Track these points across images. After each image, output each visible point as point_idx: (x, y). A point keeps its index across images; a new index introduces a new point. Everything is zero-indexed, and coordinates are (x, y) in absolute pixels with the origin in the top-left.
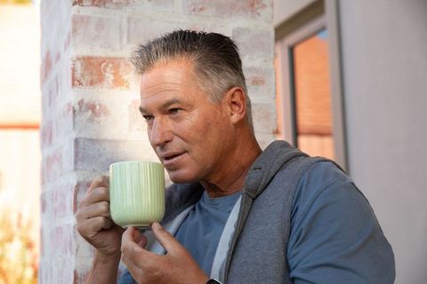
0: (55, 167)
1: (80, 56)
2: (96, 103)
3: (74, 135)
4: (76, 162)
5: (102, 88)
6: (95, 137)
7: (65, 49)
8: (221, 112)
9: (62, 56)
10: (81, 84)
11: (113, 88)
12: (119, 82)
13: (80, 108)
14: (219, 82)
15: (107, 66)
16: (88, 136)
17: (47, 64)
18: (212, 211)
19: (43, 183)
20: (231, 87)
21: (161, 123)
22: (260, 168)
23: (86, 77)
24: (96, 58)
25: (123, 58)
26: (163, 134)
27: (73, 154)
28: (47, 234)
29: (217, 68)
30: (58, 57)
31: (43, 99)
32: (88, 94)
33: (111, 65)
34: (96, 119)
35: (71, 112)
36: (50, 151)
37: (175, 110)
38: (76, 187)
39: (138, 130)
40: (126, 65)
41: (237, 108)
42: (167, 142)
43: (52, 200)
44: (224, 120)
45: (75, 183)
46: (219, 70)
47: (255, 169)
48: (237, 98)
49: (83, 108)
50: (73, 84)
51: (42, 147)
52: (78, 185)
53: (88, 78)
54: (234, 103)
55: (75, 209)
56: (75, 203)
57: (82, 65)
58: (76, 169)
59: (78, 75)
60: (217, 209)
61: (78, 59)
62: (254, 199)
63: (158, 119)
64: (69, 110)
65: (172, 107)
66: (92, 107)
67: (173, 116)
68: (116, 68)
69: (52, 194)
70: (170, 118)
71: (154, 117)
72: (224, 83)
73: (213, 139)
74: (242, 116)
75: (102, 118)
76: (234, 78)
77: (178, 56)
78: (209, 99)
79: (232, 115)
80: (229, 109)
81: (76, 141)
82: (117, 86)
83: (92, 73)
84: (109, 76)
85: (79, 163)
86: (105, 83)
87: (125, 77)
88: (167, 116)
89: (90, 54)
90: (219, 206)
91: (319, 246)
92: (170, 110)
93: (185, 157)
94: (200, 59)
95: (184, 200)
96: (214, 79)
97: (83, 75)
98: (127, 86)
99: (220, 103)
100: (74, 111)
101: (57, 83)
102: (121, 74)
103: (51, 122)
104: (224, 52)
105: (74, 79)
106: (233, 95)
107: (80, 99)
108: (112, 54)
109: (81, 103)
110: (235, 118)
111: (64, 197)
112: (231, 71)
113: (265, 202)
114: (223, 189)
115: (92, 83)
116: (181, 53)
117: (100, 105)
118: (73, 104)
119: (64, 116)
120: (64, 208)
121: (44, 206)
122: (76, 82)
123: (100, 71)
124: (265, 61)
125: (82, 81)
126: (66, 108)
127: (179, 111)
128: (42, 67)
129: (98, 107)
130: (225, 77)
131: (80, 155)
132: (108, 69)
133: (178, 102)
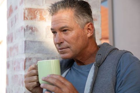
0: (14, 51)
1: (27, 8)
2: (33, 27)
3: (24, 39)
4: (25, 50)
5: (35, 21)
6: (32, 40)
7: (20, 5)
8: (84, 32)
9: (18, 8)
10: (27, 19)
11: (39, 21)
12: (42, 19)
13: (27, 28)
14: (83, 20)
15: (37, 12)
16: (30, 40)
17: (10, 11)
18: (80, 71)
19: (8, 57)
20: (88, 22)
21: (60, 35)
22: (101, 55)
23: (29, 16)
24: (33, 9)
25: (43, 9)
26: (60, 40)
27: (24, 47)
28: (10, 77)
29: (83, 14)
30: (16, 8)
31: (8, 24)
32: (30, 23)
33: (39, 12)
34: (33, 33)
35: (23, 30)
36: (11, 45)
37: (65, 30)
38: (25, 60)
39: (49, 38)
40: (45, 12)
41: (90, 31)
42: (61, 43)
43: (13, 64)
44: (85, 35)
45: (25, 58)
46: (84, 15)
47: (98, 55)
48: (90, 27)
49: (28, 29)
50: (24, 19)
51: (8, 43)
52: (26, 59)
53: (30, 17)
54: (89, 29)
55: (25, 69)
56: (25, 66)
57: (28, 12)
58: (25, 53)
59: (26, 16)
60: (82, 70)
61: (26, 9)
62: (99, 67)
63: (58, 33)
64: (22, 29)
65: (64, 29)
66: (31, 28)
67: (64, 32)
68: (41, 13)
69: (13, 62)
70: (63, 33)
71: (57, 33)
72: (85, 20)
73: (80, 43)
74: (92, 34)
75: (35, 32)
76: (89, 19)
77: (67, 9)
78: (79, 26)
79: (88, 34)
80: (87, 31)
81: (25, 42)
82: (41, 20)
83: (31, 15)
84: (38, 16)
85: (26, 50)
86: (37, 19)
87: (44, 17)
88: (62, 32)
89: (31, 7)
90: (83, 69)
91: (131, 88)
92: (64, 30)
93: (68, 50)
94: (76, 10)
95: (66, 66)
96: (82, 19)
97: (28, 16)
98: (45, 20)
99: (84, 28)
100: (25, 30)
101: (16, 18)
102: (43, 15)
103: (12, 33)
104: (85, 8)
105: (24, 17)
106: (89, 26)
107: (27, 25)
108: (39, 7)
109: (27, 26)
110: (89, 35)
111: (19, 63)
112: (88, 16)
113: (104, 68)
114: (83, 62)
115: (31, 19)
116: (69, 8)
117: (35, 28)
118: (24, 27)
119: (19, 31)
120: (19, 68)
121: (8, 66)
122: (25, 18)
123: (35, 14)
124: (97, 12)
125: (28, 18)
126: (21, 28)
127: (67, 31)
128: (7, 12)
129: (34, 28)
130: (86, 18)
131: (27, 47)
132: (38, 13)
133: (67, 27)
